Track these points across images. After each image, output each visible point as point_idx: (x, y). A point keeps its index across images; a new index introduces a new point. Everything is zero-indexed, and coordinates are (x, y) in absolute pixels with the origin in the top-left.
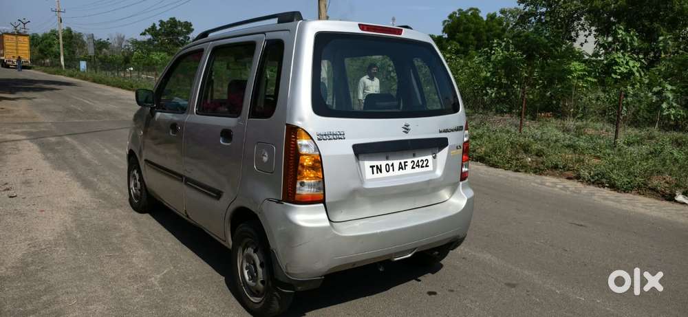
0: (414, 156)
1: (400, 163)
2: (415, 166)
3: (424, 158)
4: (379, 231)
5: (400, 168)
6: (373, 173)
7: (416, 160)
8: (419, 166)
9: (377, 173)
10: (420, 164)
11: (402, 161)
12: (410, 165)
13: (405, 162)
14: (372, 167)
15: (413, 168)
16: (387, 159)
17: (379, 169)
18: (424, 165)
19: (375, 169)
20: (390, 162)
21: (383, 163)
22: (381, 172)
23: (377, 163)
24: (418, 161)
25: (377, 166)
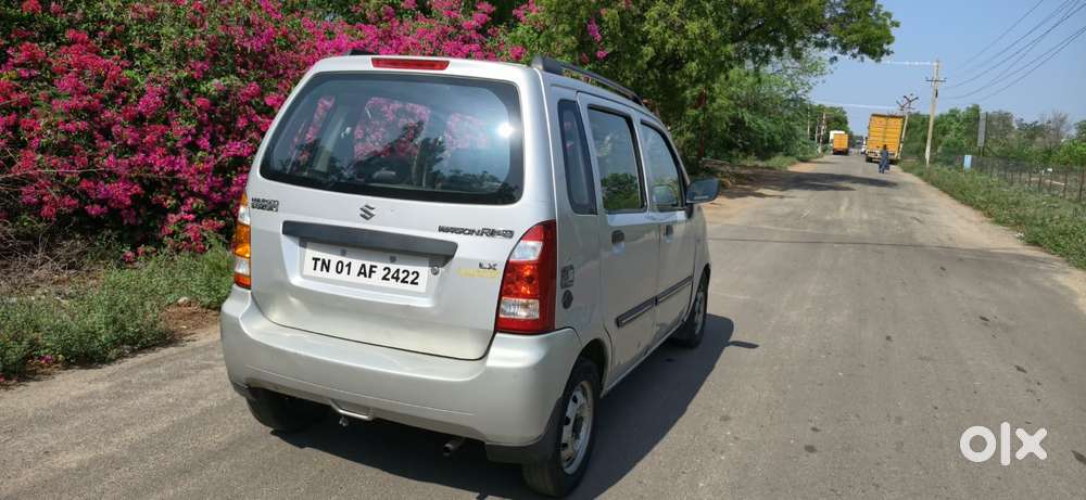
0: (393, 260)
1: (363, 266)
2: (389, 276)
3: (411, 269)
4: (292, 350)
5: (360, 273)
6: (315, 269)
7: (393, 267)
8: (397, 279)
9: (322, 270)
10: (402, 276)
11: (367, 264)
12: (380, 272)
13: (372, 267)
14: (316, 260)
15: (384, 278)
16: (343, 254)
17: (326, 266)
18: (410, 279)
19: (319, 263)
20: (346, 261)
21: (334, 259)
22: (328, 271)
23: (326, 256)
24: (398, 271)
25: (324, 261)
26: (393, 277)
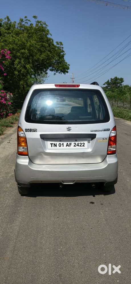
0: (76, 141)
1: (67, 144)
2: (76, 145)
3: (82, 142)
5: (67, 146)
6: (52, 146)
7: (77, 143)
8: (78, 146)
9: (54, 146)
10: (79, 145)
11: (69, 143)
12: (73, 144)
13: (70, 143)
14: (52, 144)
15: (74, 146)
16: (60, 141)
18: (82, 145)
19: (53, 145)
20: (62, 143)
21: (58, 143)
22: (56, 146)
23: (55, 143)
24: (78, 143)
25: (54, 144)
26: (77, 145)
